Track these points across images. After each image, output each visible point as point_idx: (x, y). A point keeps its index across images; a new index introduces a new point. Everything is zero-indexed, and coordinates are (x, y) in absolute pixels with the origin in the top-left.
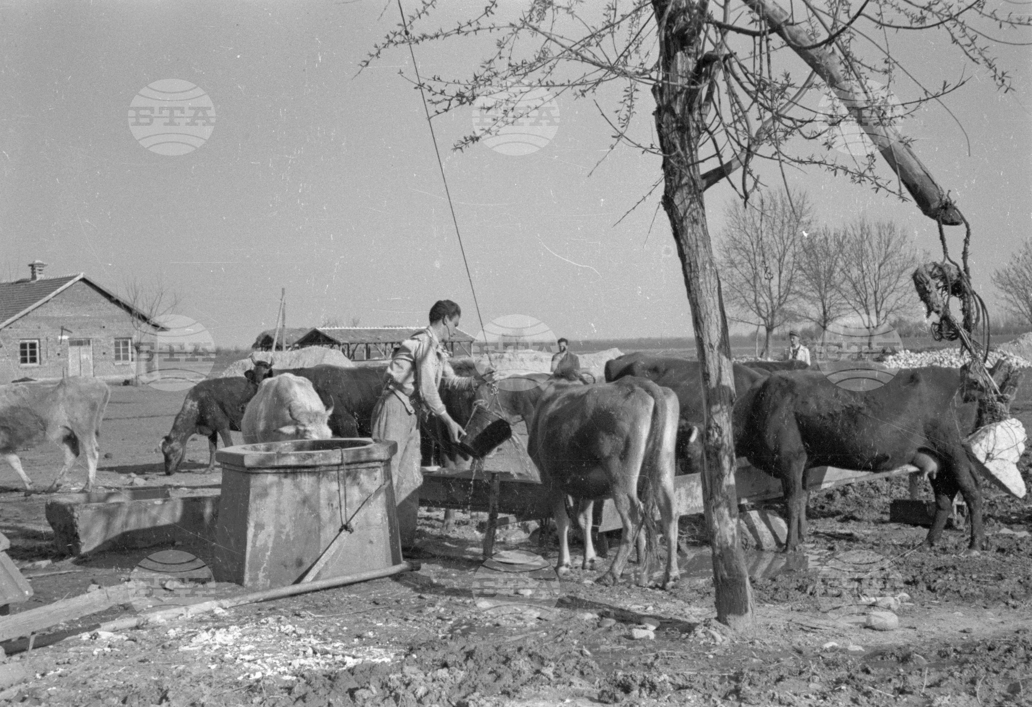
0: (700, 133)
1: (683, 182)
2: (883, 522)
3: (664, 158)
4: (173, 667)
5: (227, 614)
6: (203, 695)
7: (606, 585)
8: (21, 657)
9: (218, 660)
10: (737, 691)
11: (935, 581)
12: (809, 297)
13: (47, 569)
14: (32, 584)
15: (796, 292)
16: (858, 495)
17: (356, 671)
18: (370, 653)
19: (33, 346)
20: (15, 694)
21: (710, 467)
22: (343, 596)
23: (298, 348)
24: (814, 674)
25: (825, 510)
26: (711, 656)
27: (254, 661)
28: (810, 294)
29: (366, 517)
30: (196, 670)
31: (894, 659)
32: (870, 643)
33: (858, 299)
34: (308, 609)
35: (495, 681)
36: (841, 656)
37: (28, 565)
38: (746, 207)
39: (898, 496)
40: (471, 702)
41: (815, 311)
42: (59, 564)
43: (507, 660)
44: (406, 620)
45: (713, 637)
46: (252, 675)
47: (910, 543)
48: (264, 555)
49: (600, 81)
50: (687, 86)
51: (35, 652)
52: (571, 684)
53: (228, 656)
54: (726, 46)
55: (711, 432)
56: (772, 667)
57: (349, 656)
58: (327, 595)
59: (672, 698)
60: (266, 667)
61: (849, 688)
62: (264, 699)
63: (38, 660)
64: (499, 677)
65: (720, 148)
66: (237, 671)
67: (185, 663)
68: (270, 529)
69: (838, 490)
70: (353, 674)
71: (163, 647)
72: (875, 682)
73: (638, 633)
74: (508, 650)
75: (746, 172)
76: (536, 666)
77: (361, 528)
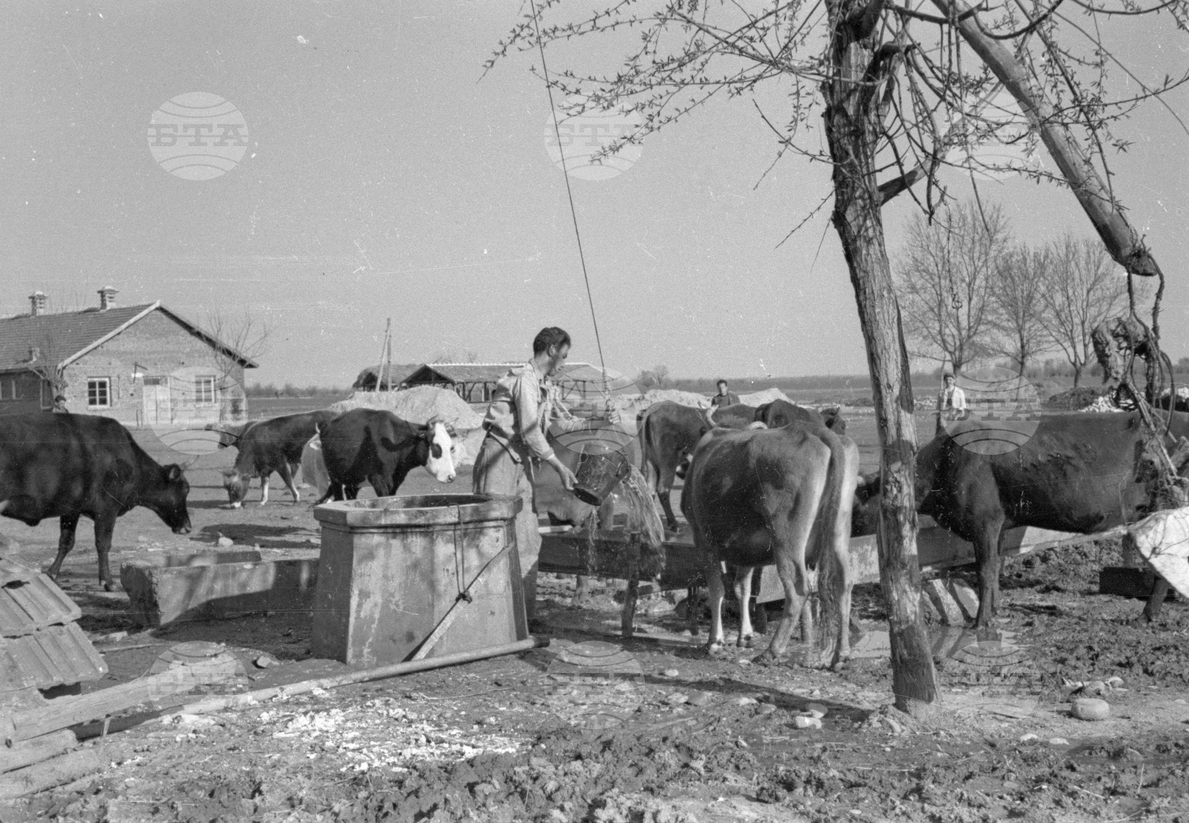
0: (877, 138)
1: (857, 194)
2: (1091, 593)
3: (835, 166)
4: (267, 756)
5: (327, 695)
6: (301, 788)
7: (765, 666)
8: (94, 743)
9: (318, 749)
10: (918, 790)
11: (1153, 663)
12: (1004, 329)
13: (123, 642)
14: (106, 659)
15: (989, 322)
16: (1062, 562)
17: (477, 763)
18: (492, 742)
19: (103, 385)
20: (88, 786)
21: (888, 528)
22: (460, 676)
23: (405, 388)
24: (1010, 771)
25: (1023, 579)
26: (888, 749)
27: (359, 750)
28: (1005, 324)
29: (486, 584)
30: (292, 760)
31: (1104, 754)
32: (1076, 736)
33: (1062, 330)
34: (421, 690)
35: (637, 776)
36: (1041, 750)
37: (100, 637)
38: (930, 223)
39: (1110, 562)
40: (609, 800)
41: (1011, 345)
42: (135, 637)
43: (651, 751)
44: (533, 704)
45: (891, 727)
46: (357, 766)
47: (1123, 617)
48: (369, 627)
49: (760, 77)
50: (862, 83)
51: (110, 738)
52: (725, 779)
53: (329, 744)
54: (909, 36)
55: (889, 487)
56: (960, 762)
57: (468, 745)
58: (441, 675)
59: (843, 797)
60: (373, 757)
61: (1051, 787)
62: (370, 794)
63: (113, 747)
64: (641, 771)
65: (900, 156)
66: (340, 762)
67: (281, 751)
68: (377, 598)
69: (1037, 555)
70: (472, 766)
71: (256, 733)
72: (1082, 781)
73: (804, 721)
74: (652, 740)
75: (931, 182)
76: (684, 759)
77: (480, 597)
